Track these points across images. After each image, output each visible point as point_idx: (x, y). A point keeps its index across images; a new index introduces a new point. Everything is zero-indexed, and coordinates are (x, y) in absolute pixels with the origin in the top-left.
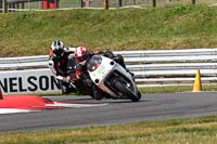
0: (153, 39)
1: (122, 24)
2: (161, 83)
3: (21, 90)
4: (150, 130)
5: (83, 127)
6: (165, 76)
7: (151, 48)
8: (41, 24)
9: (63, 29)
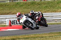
0: (54, 10)
1: (45, 5)
2: (56, 22)
3: (17, 24)
4: (53, 35)
5: (34, 34)
6: (57, 20)
7: (53, 12)
8: (22, 5)
9: (29, 7)
